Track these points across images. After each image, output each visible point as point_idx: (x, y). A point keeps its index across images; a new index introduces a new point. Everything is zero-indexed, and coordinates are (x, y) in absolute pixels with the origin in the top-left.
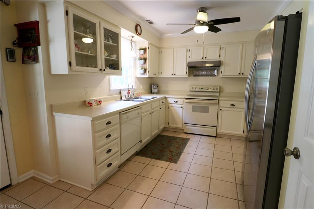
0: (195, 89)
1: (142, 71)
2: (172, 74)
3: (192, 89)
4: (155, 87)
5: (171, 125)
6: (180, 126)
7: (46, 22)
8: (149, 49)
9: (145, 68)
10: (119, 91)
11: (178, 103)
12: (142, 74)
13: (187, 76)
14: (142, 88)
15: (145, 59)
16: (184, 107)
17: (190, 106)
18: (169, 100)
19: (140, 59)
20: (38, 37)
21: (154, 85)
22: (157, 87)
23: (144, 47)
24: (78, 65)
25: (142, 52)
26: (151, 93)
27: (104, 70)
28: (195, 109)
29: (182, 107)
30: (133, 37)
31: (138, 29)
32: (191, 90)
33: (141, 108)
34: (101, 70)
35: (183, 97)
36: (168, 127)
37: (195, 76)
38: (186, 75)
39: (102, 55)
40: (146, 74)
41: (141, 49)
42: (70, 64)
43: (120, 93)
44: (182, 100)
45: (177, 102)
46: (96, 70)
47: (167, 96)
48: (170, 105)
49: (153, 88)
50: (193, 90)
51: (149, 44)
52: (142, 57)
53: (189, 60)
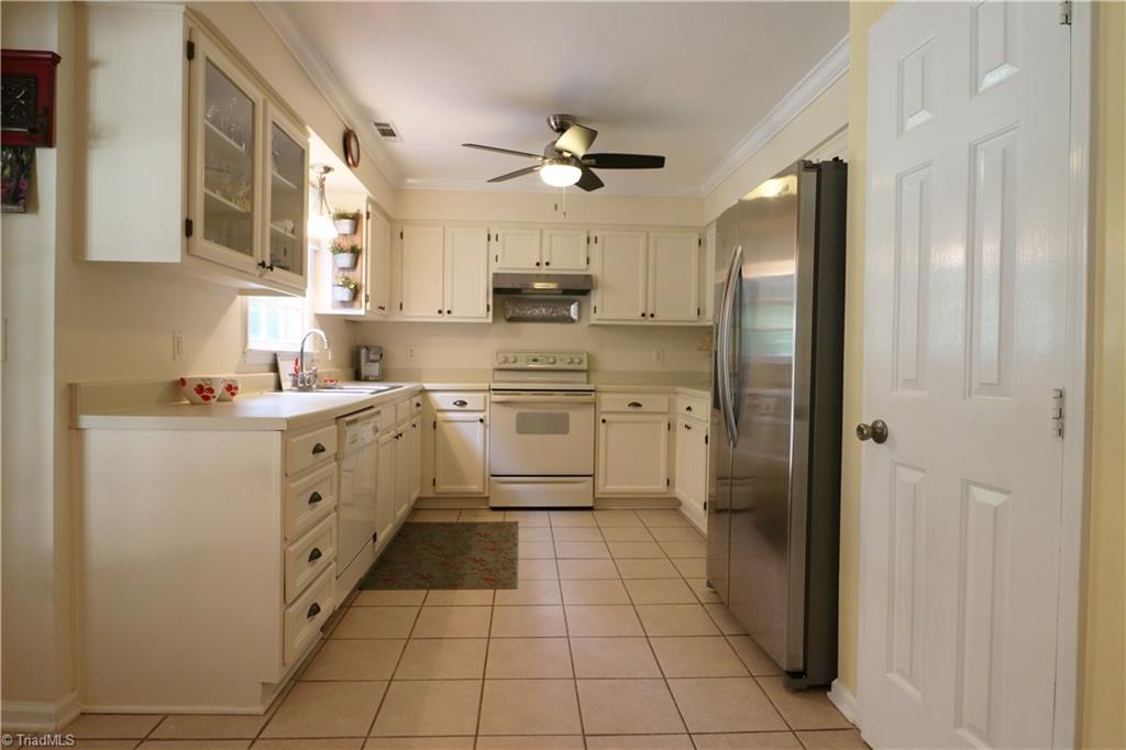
0: (515, 362)
1: (345, 294)
2: (440, 312)
3: (504, 362)
4: (372, 357)
5: (443, 487)
6: (475, 487)
7: (85, 66)
8: (369, 221)
9: (358, 281)
10: (269, 360)
11: (468, 407)
12: (344, 304)
13: (490, 320)
14: (330, 357)
15: (356, 252)
16: (487, 421)
17: (510, 415)
18: (435, 397)
19: (338, 250)
20: (49, 112)
21: (367, 348)
22: (381, 356)
23: (352, 210)
24: (207, 237)
25: (346, 226)
26: (357, 376)
27: (271, 268)
28: (525, 425)
29: (481, 421)
30: (327, 169)
31: (348, 146)
32: (500, 367)
33: (378, 413)
34: (263, 264)
35: (486, 386)
36: (432, 495)
37: (511, 320)
38: (487, 316)
40: (357, 304)
41: (343, 216)
42: (188, 228)
43: (275, 368)
44: (482, 395)
45: (463, 403)
46: (248, 262)
47: (427, 386)
48: (439, 415)
49: (363, 360)
50: (503, 366)
51: (369, 200)
52: (346, 244)
53: (495, 268)
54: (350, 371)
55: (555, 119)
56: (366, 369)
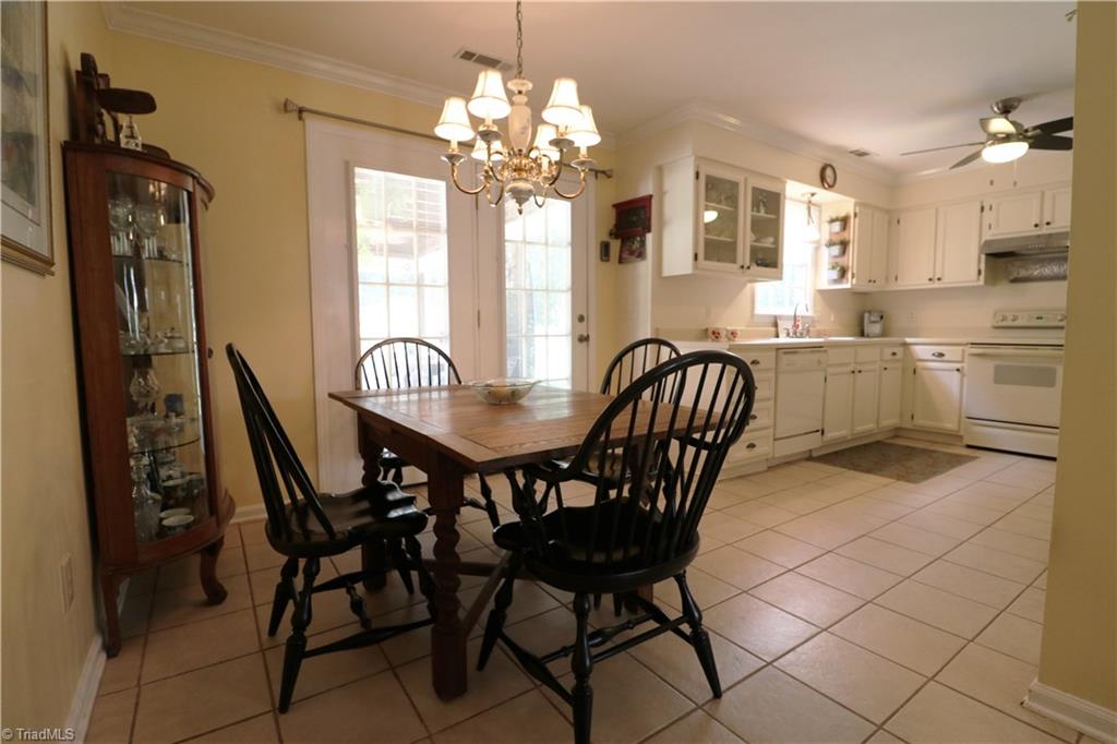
0: (1014, 320)
1: (835, 274)
2: (930, 280)
3: (1003, 320)
4: (873, 319)
5: (920, 422)
6: (950, 425)
7: (662, 193)
8: (857, 220)
9: (845, 265)
10: (772, 320)
11: (945, 358)
12: (835, 281)
13: (981, 282)
14: (832, 318)
15: (844, 245)
16: (966, 371)
17: (988, 367)
18: (917, 349)
19: (831, 244)
20: (649, 219)
21: (870, 312)
22: (882, 317)
23: (843, 214)
24: (706, 258)
25: (837, 227)
26: (862, 334)
27: (749, 268)
28: (1002, 376)
29: (958, 370)
30: (813, 195)
31: (827, 177)
32: (996, 325)
33: (825, 351)
34: (742, 267)
35: (964, 340)
36: (909, 426)
37: (1016, 280)
38: (978, 279)
39: (745, 240)
40: (845, 280)
41: (832, 221)
42: (696, 257)
43: (776, 325)
44: (961, 348)
45: (941, 355)
46: (735, 267)
47: (908, 340)
48: (920, 364)
49: (866, 321)
50: (1005, 324)
51: (856, 204)
52: (837, 239)
53: (987, 236)
54: (857, 330)
55: (997, 104)
56: (868, 328)
